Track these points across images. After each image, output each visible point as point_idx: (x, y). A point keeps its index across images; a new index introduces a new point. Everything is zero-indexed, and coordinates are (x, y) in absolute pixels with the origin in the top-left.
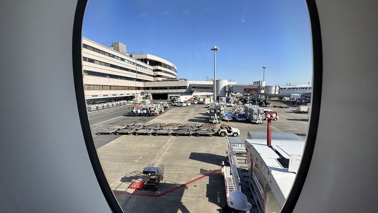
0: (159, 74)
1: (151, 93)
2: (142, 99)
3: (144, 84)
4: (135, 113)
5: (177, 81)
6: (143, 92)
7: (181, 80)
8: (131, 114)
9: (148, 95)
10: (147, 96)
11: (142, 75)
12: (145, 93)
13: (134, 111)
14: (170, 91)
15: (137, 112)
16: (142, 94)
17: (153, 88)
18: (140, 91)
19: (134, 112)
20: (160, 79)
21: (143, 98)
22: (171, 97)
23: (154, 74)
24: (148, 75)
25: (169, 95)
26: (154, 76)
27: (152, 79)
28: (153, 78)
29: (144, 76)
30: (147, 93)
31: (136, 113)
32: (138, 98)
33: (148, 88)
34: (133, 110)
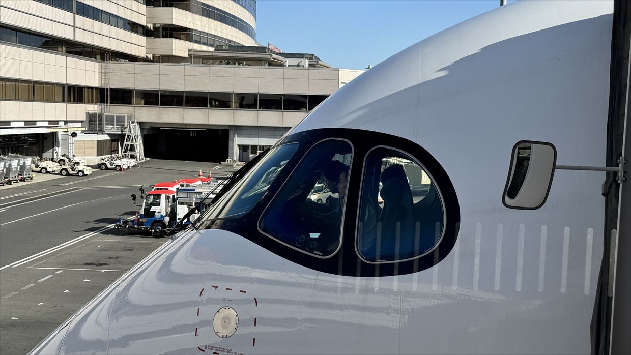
0: (175, 22)
1: (141, 124)
2: (95, 150)
3: (104, 74)
4: (160, 222)
5: (271, 63)
6: (100, 116)
7: (295, 61)
8: (142, 224)
9: (126, 132)
10: (118, 139)
11: (96, 25)
12: (111, 120)
13: (161, 210)
14: (246, 117)
15: (173, 214)
16: (93, 123)
17: (151, 98)
18: (80, 111)
19: (157, 215)
20: (179, 47)
21: (101, 148)
22: (243, 148)
23: (149, 17)
24: (121, 23)
25: (237, 141)
26: (147, 32)
27: (136, 44)
28: (142, 39)
29: (106, 28)
30: (120, 120)
31: (167, 219)
32: (72, 149)
33: (122, 97)
34: (153, 209)
